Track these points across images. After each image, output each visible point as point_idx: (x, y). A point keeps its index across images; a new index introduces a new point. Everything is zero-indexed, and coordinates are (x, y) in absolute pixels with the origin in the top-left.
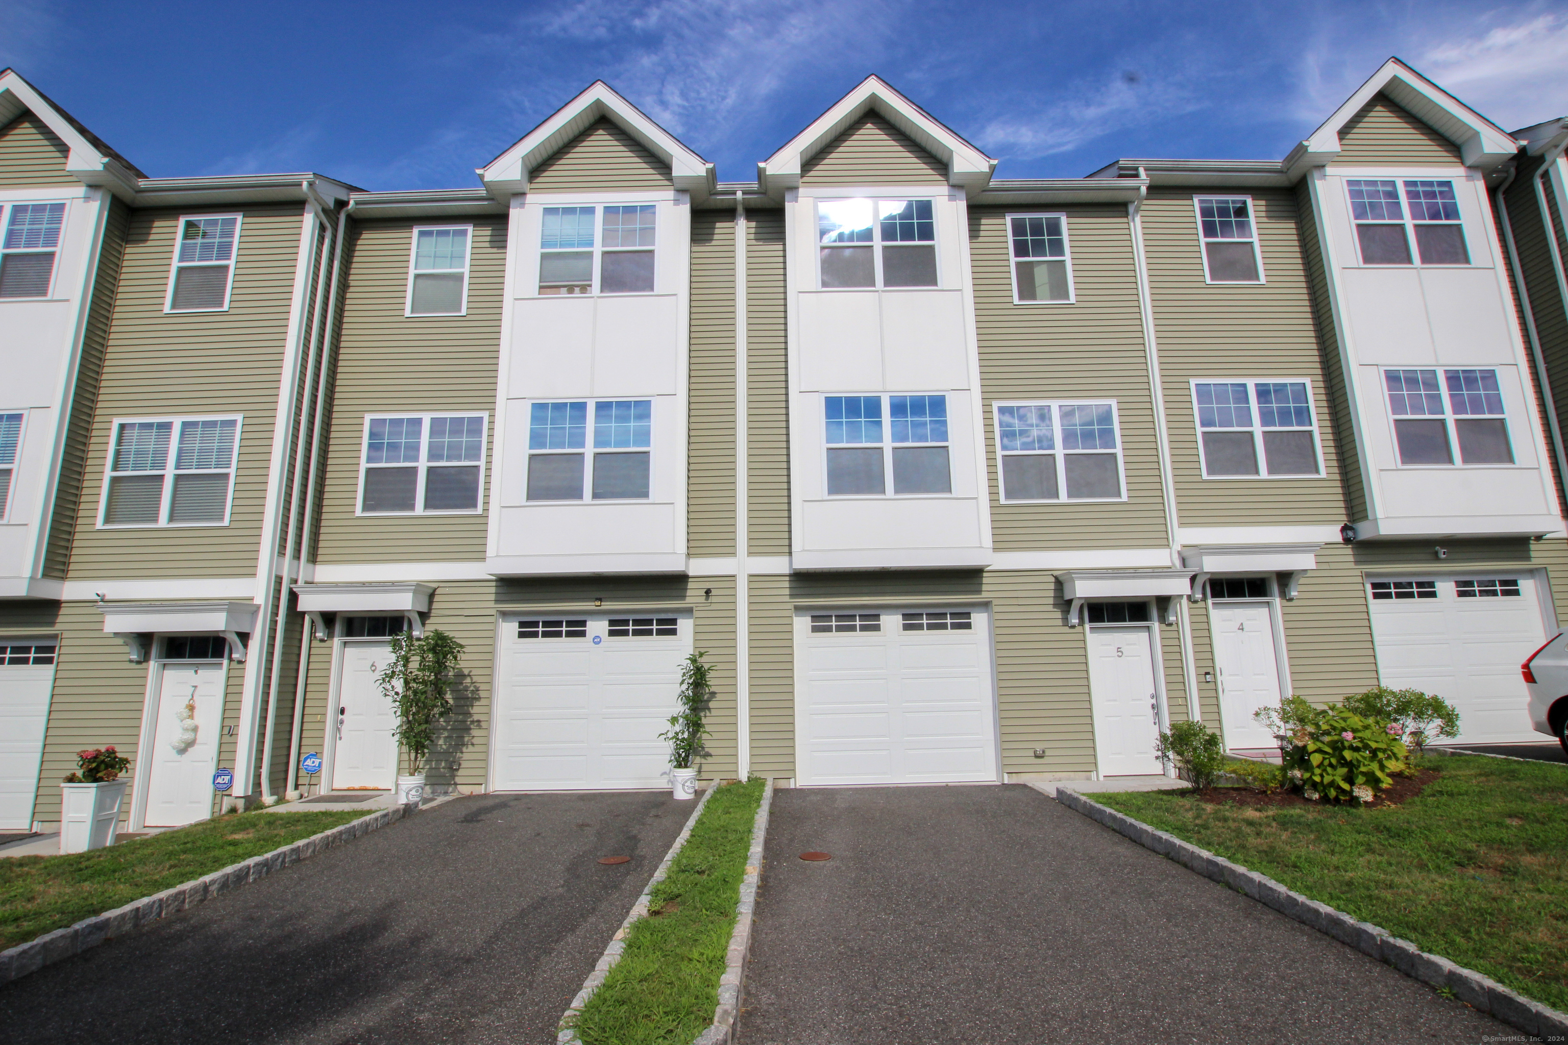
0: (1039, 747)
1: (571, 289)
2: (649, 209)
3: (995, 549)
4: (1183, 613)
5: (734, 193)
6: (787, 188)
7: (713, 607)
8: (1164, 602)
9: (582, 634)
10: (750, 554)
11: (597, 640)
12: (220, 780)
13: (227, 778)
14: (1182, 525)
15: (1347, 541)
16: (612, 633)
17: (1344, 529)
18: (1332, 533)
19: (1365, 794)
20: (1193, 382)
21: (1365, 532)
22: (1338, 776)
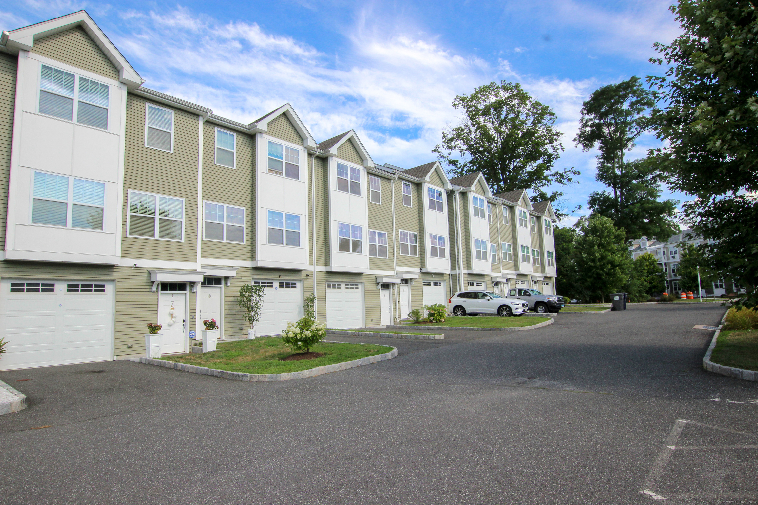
0: (372, 318)
1: (277, 173)
2: (297, 151)
3: (370, 269)
4: (396, 287)
5: (316, 152)
6: (332, 156)
7: (308, 280)
8: (393, 284)
9: (272, 286)
10: (317, 265)
11: (276, 289)
12: (191, 334)
13: (194, 334)
14: (397, 265)
15: (421, 272)
16: (280, 286)
17: (421, 269)
18: (418, 270)
19: (443, 320)
20: (400, 230)
21: (424, 270)
22: (439, 317)
